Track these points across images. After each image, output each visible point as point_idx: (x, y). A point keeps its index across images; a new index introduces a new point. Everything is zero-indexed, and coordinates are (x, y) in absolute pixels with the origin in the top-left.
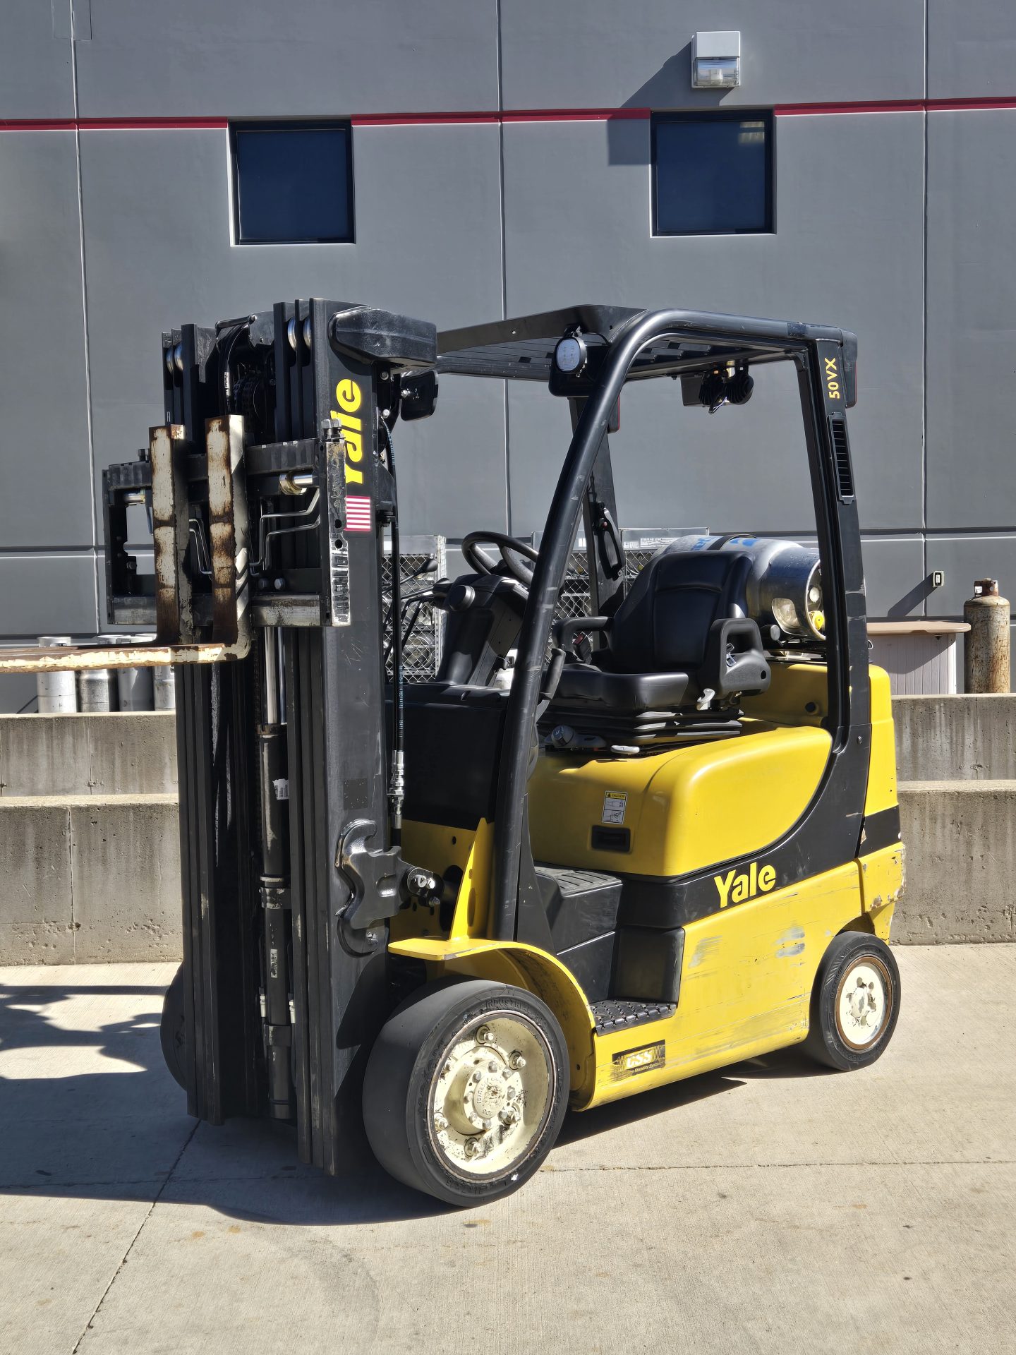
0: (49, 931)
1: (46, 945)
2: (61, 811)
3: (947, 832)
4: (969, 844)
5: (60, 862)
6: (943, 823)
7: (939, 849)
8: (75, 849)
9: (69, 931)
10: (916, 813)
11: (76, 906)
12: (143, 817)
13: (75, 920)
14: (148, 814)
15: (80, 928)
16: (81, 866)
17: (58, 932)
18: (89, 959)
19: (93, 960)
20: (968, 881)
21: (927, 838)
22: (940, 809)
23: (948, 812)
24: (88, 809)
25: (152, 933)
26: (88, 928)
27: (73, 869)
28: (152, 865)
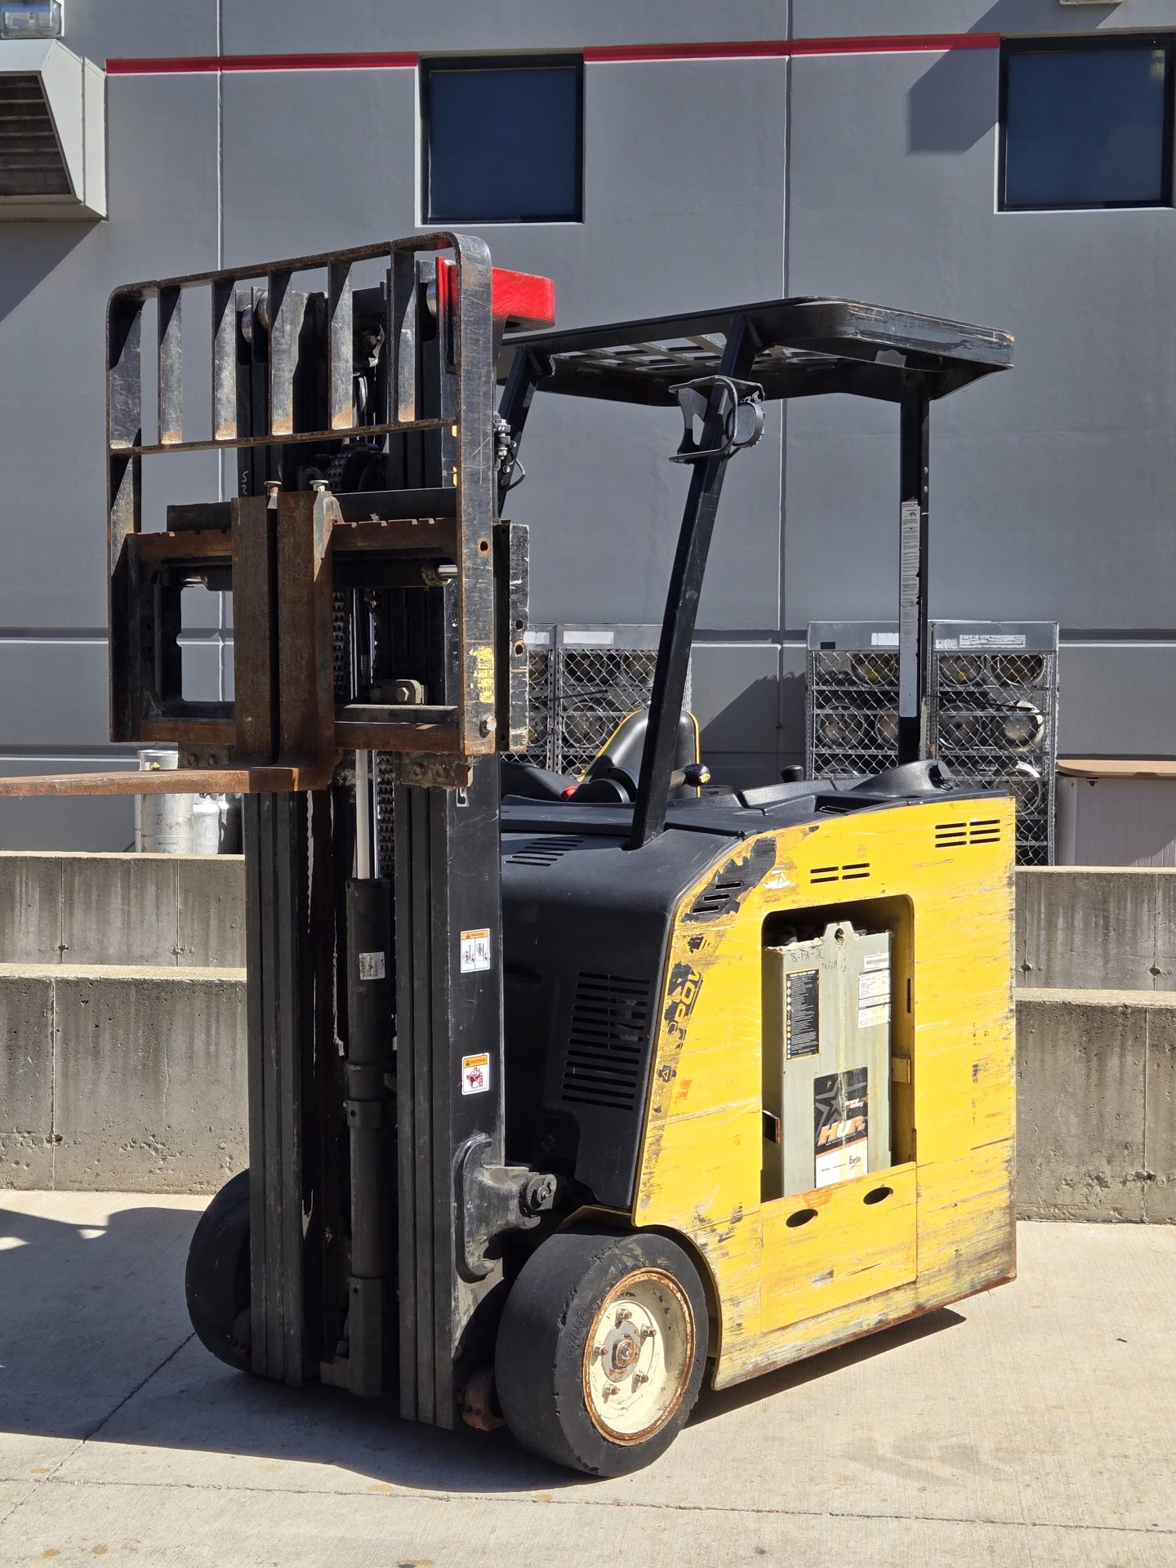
0: (21, 1144)
1: (17, 1163)
2: (42, 984)
5: (40, 1053)
8: (58, 1036)
9: (48, 1146)
11: (57, 1113)
12: (149, 997)
13: (56, 1131)
14: (155, 993)
15: (62, 1142)
16: (65, 1059)
17: (33, 1146)
18: (71, 1184)
19: (77, 1185)
24: (78, 983)
25: (154, 1153)
26: (72, 1144)
27: (55, 1062)
28: (157, 1062)
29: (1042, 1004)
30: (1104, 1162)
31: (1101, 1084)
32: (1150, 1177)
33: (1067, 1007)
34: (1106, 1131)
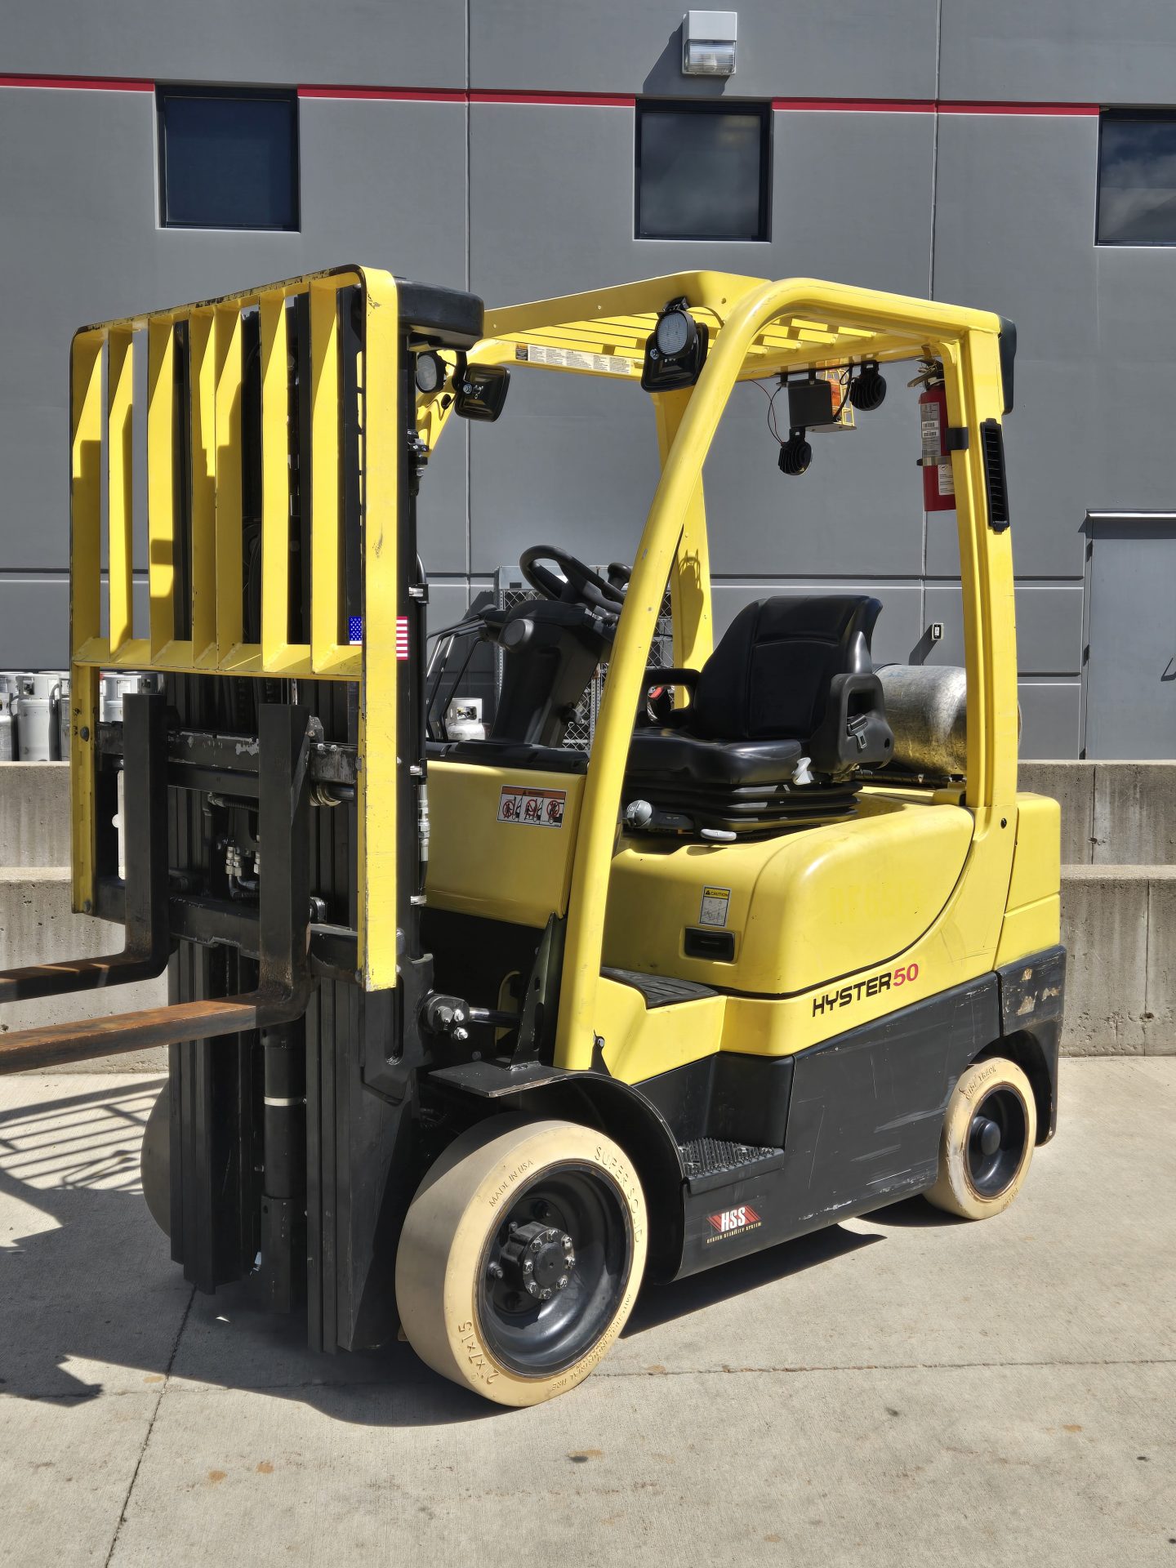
4: (1071, 940)
8: (3, 934)
13: (2, 1022)
15: (8, 1031)
16: (10, 955)
24: (20, 885)
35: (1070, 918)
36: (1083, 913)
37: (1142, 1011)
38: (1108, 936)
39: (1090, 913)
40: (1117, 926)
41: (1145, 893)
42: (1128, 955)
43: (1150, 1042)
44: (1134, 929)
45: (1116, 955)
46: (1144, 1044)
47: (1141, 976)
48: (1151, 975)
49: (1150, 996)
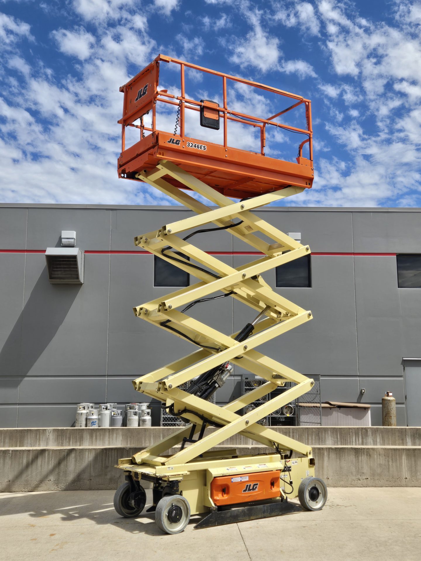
3: (383, 459)
4: (388, 461)
6: (382, 456)
7: (381, 462)
10: (375, 453)
20: (389, 471)
21: (378, 460)
22: (381, 453)
23: (383, 453)
29: (347, 448)
30: (360, 476)
31: (358, 462)
32: (367, 479)
33: (352, 448)
34: (360, 470)
35: (388, 456)
36: (390, 455)
37: (405, 477)
38: (396, 460)
39: (392, 456)
40: (398, 458)
41: (403, 451)
42: (401, 464)
43: (407, 484)
44: (402, 459)
45: (398, 465)
46: (406, 484)
47: (404, 469)
48: (406, 469)
49: (406, 474)
